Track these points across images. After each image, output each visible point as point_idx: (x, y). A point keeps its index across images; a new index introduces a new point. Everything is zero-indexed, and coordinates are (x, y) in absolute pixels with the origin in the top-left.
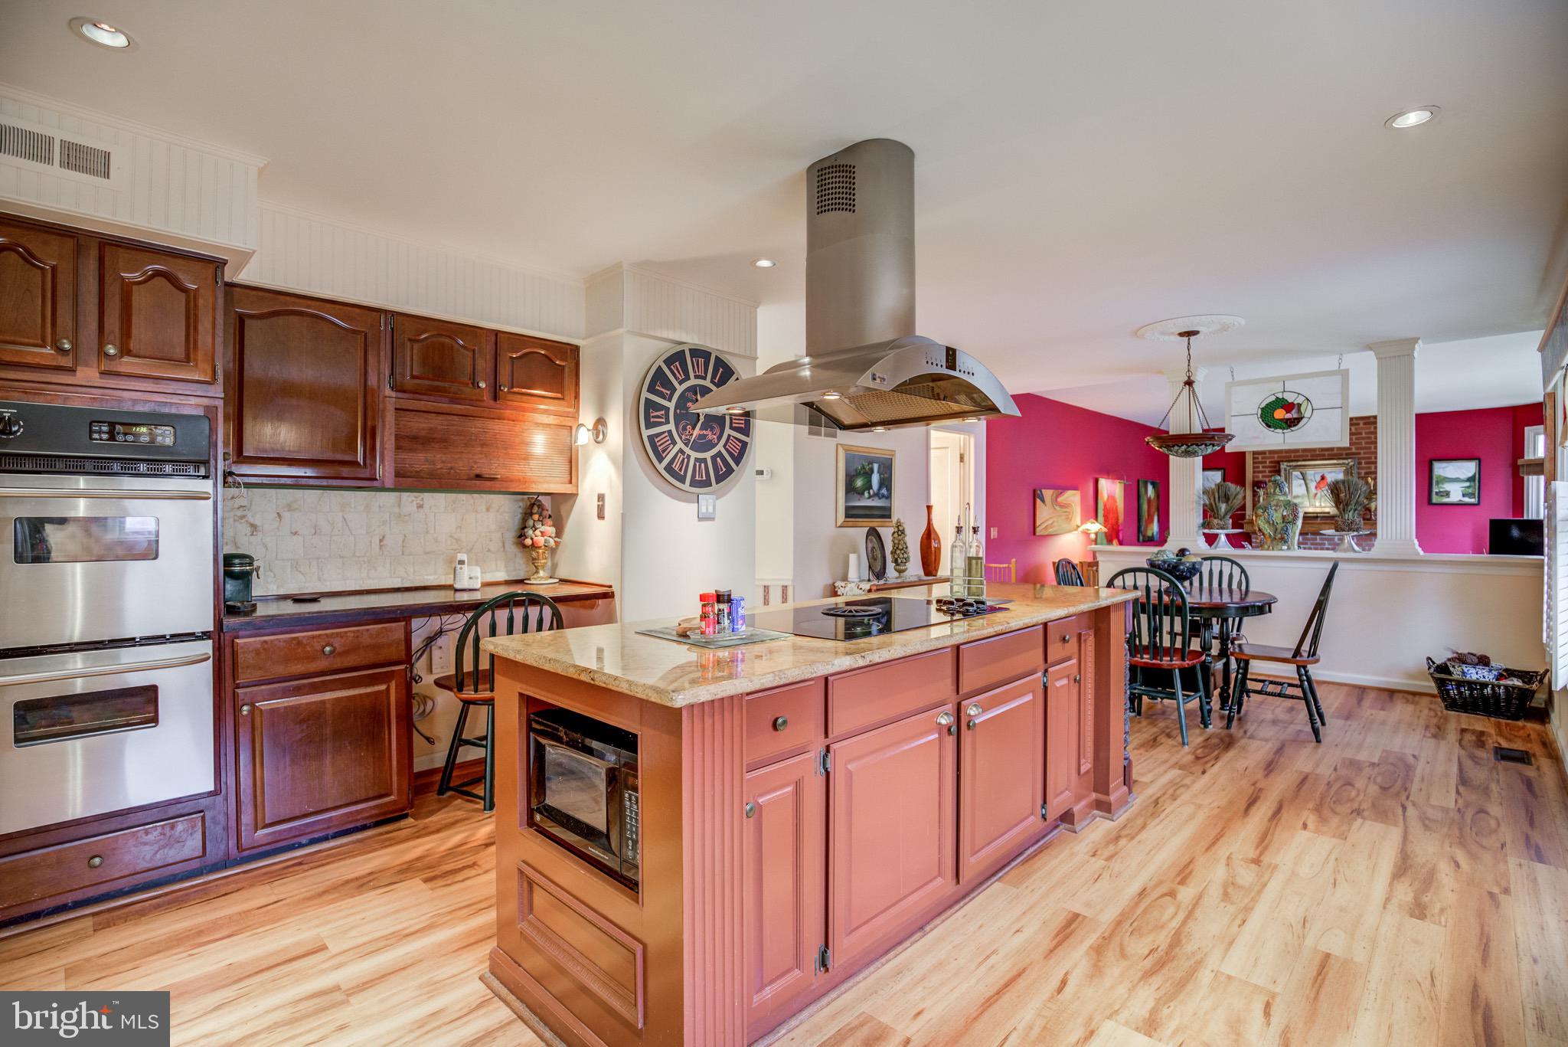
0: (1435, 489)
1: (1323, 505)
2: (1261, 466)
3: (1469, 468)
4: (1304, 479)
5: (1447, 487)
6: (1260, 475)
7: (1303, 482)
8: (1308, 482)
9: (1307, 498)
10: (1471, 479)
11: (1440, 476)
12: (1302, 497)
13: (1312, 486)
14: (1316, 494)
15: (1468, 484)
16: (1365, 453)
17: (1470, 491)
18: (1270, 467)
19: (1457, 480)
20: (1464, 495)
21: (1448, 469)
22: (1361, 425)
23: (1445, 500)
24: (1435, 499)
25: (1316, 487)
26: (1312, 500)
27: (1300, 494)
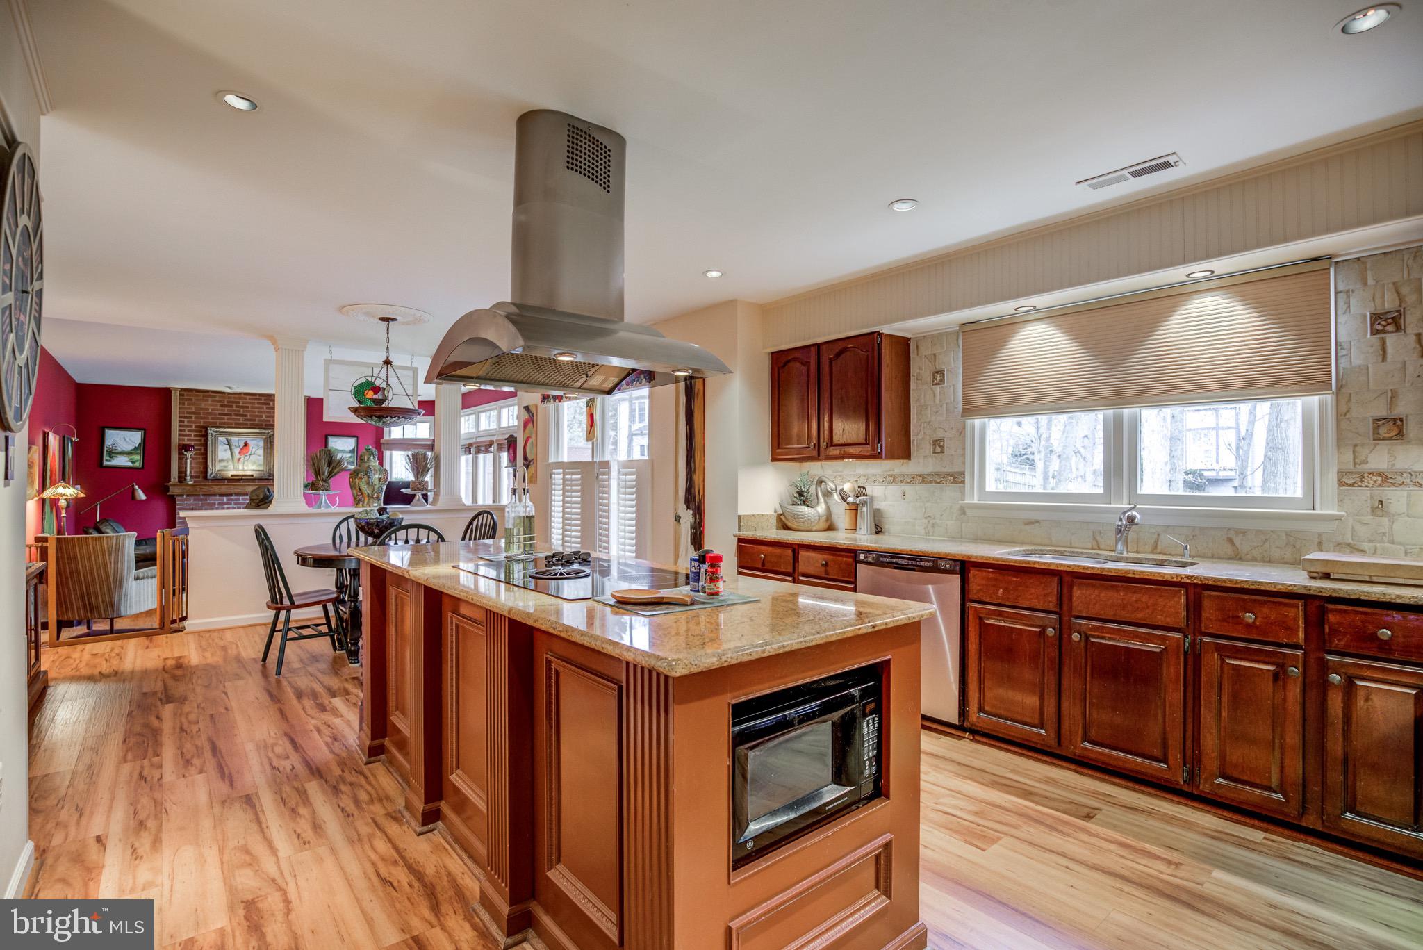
1: (245, 468)
2: (186, 429)
4: (229, 444)
6: (186, 438)
7: (228, 446)
8: (233, 447)
9: (231, 463)
10: (352, 451)
11: (332, 448)
12: (227, 461)
13: (236, 451)
14: (240, 459)
15: (350, 455)
17: (351, 460)
18: (196, 431)
19: (343, 451)
20: (348, 463)
21: (337, 443)
25: (240, 453)
26: (236, 464)
27: (225, 458)
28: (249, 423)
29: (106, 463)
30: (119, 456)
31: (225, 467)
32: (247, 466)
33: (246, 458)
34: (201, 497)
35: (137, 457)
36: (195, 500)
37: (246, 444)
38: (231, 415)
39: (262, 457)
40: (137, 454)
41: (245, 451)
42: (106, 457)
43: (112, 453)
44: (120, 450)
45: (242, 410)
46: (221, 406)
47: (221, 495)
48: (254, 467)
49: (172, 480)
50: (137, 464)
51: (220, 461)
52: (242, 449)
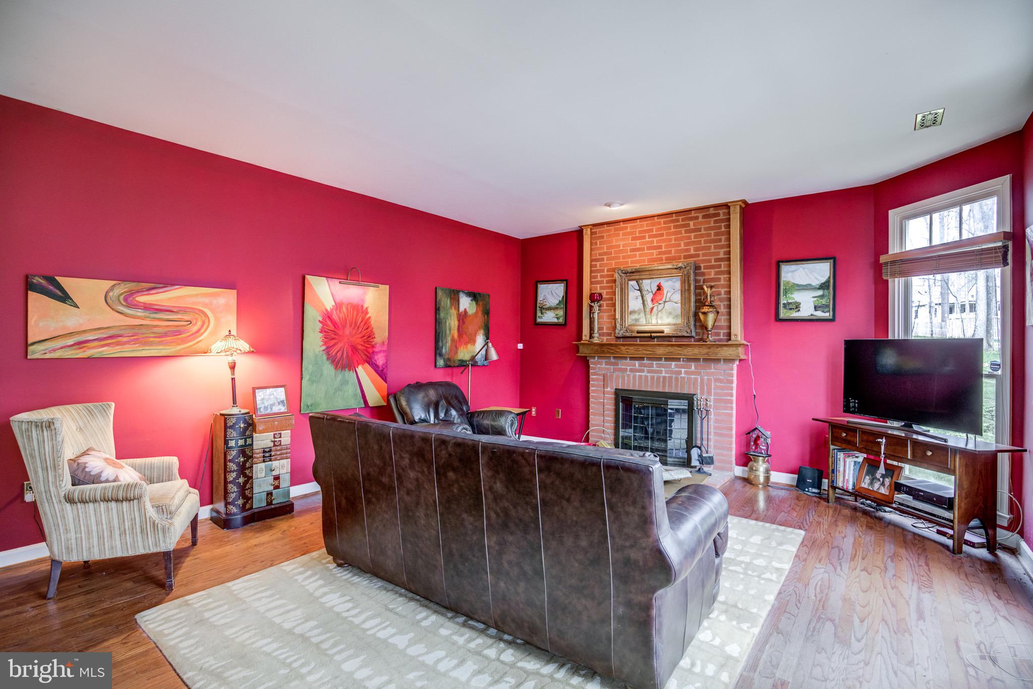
0: (783, 300)
1: (660, 322)
2: (598, 275)
3: (820, 271)
4: (640, 290)
5: (797, 297)
6: (598, 286)
7: (639, 292)
8: (644, 293)
9: (642, 315)
10: (824, 286)
11: (788, 283)
12: (639, 311)
13: (649, 297)
14: (652, 308)
15: (820, 293)
16: (704, 255)
17: (824, 301)
18: (607, 276)
19: (807, 287)
20: (816, 308)
21: (797, 273)
22: (700, 219)
23: (795, 315)
24: (783, 313)
25: (652, 300)
26: (648, 316)
27: (636, 309)
28: (664, 256)
29: (539, 320)
30: (547, 312)
31: (637, 320)
32: (661, 318)
33: (661, 307)
34: (612, 360)
35: (561, 313)
36: (607, 364)
37: (659, 288)
38: (643, 249)
39: (679, 305)
40: (561, 308)
41: (658, 298)
42: (539, 314)
43: (544, 309)
44: (548, 305)
45: (655, 240)
46: (634, 239)
47: (632, 358)
48: (670, 320)
49: (584, 338)
50: (561, 320)
51: (632, 312)
52: (655, 294)
